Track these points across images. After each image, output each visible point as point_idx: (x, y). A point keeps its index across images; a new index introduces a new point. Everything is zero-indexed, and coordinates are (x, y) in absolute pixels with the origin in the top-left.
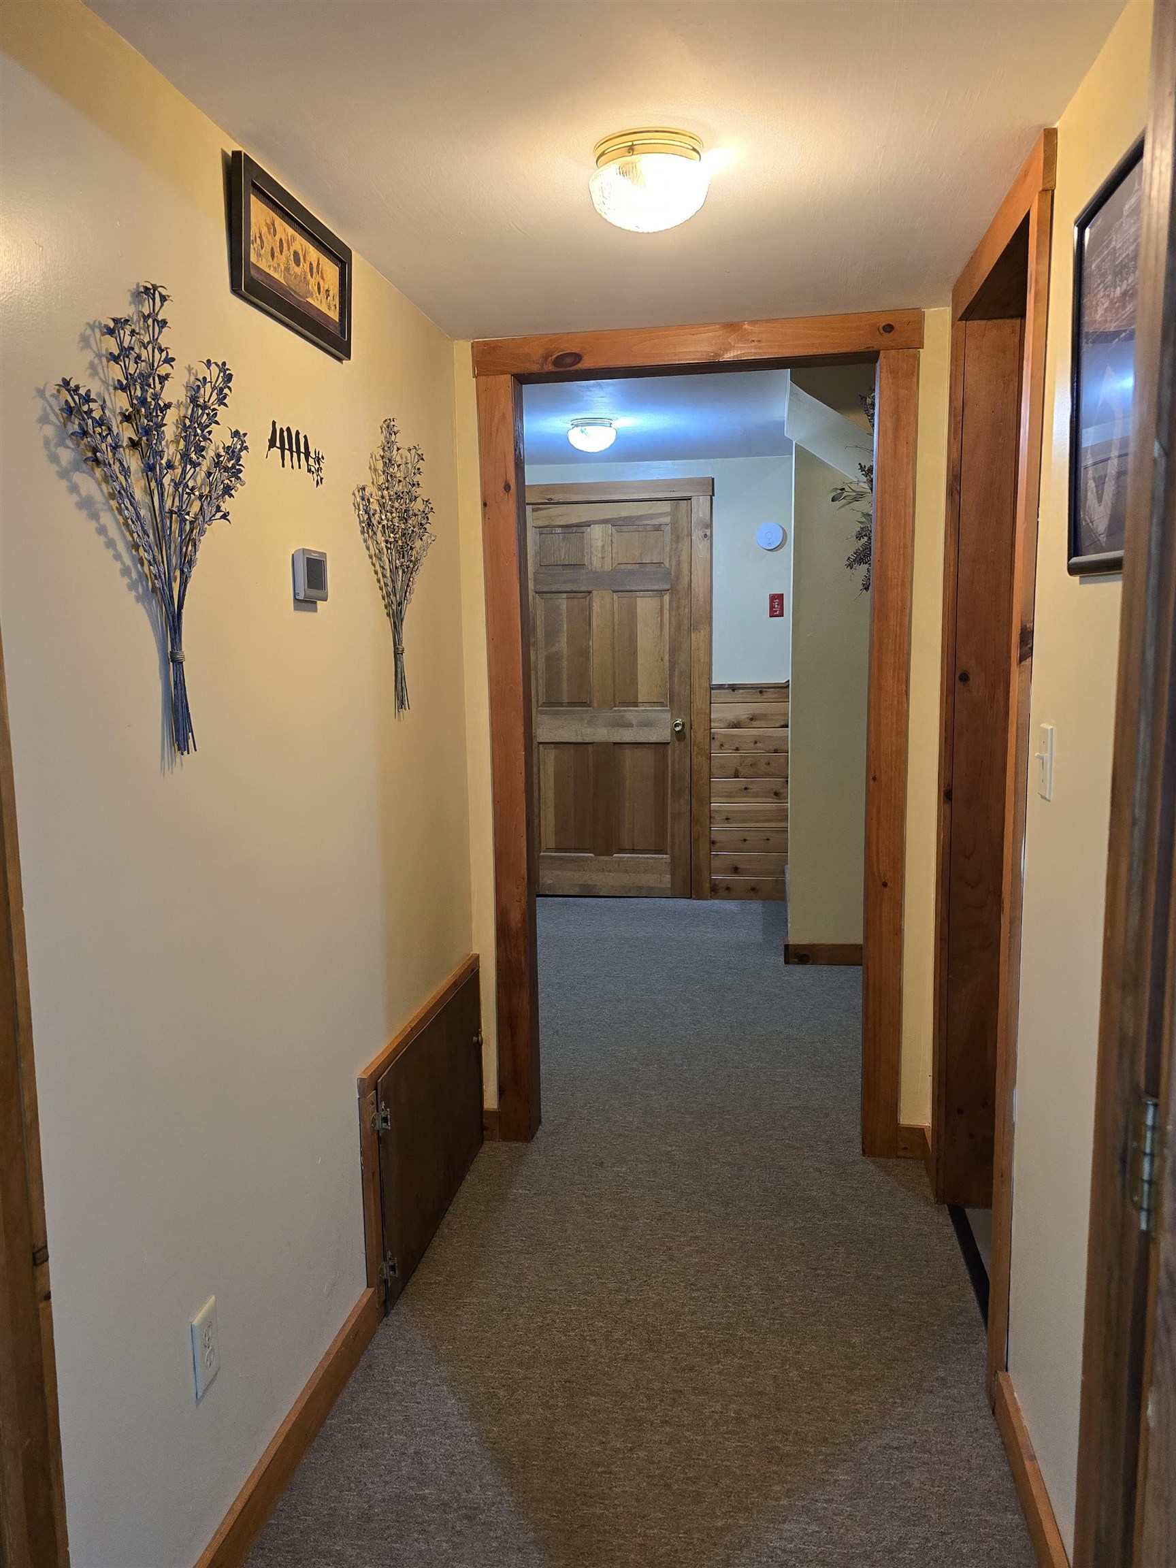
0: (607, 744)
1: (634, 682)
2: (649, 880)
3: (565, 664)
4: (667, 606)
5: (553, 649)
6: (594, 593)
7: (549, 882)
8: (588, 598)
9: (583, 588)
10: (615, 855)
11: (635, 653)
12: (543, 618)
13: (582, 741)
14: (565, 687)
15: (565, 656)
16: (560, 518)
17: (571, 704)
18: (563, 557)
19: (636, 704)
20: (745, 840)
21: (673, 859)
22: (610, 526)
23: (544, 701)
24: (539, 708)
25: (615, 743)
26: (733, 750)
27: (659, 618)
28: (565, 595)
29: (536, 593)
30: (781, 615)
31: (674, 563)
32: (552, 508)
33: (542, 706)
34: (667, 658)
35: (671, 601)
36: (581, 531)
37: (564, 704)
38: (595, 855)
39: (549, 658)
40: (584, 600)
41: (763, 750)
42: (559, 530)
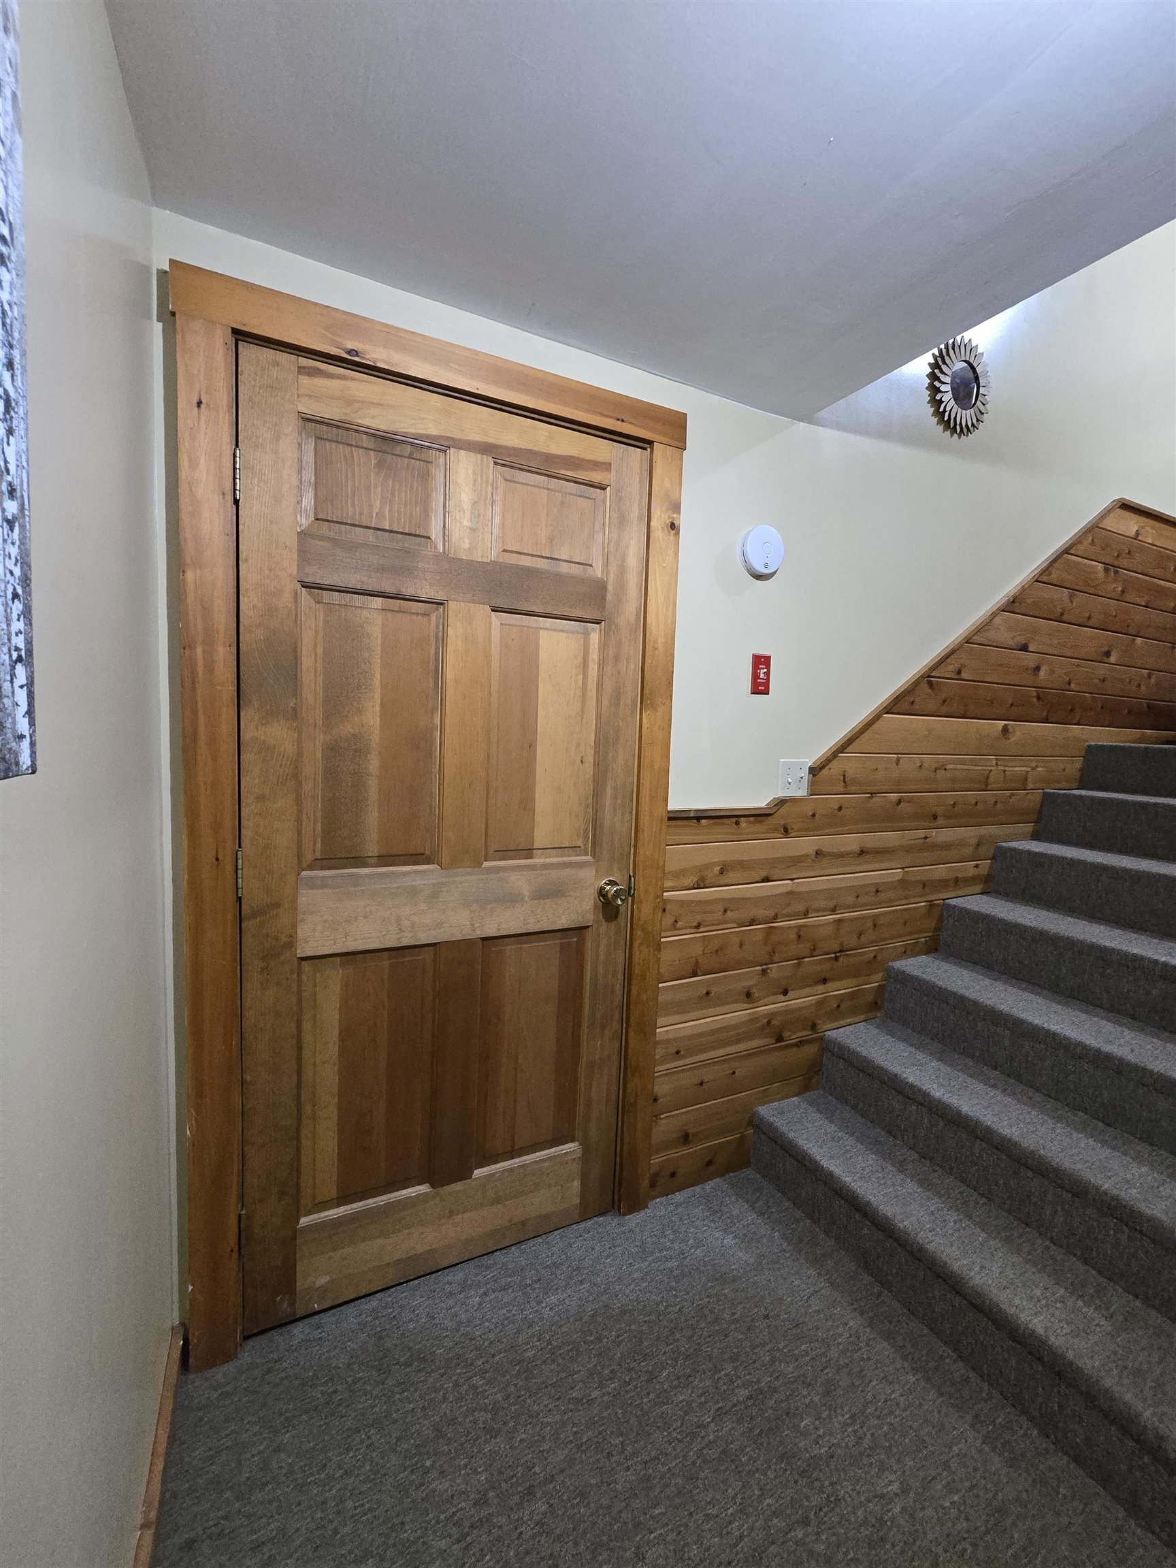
0: (468, 944)
1: (527, 804)
2: (540, 1203)
3: (373, 764)
4: (594, 655)
5: (346, 729)
6: (452, 605)
7: (322, 1280)
8: (433, 617)
9: (427, 592)
10: (478, 1173)
11: (532, 746)
12: (320, 651)
13: (412, 943)
14: (372, 818)
15: (374, 746)
16: (373, 411)
17: (387, 859)
18: (375, 510)
19: (528, 852)
20: (701, 1084)
21: (586, 1150)
22: (491, 461)
23: (318, 855)
24: (304, 873)
25: (484, 939)
26: (690, 927)
27: (581, 677)
28: (378, 602)
29: (305, 585)
30: (766, 692)
31: (613, 568)
32: (352, 379)
33: (311, 867)
34: (590, 759)
35: (603, 647)
36: (423, 457)
37: (369, 860)
38: (433, 1186)
39: (332, 749)
40: (426, 618)
41: (733, 923)
42: (365, 441)
